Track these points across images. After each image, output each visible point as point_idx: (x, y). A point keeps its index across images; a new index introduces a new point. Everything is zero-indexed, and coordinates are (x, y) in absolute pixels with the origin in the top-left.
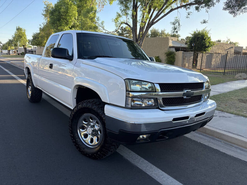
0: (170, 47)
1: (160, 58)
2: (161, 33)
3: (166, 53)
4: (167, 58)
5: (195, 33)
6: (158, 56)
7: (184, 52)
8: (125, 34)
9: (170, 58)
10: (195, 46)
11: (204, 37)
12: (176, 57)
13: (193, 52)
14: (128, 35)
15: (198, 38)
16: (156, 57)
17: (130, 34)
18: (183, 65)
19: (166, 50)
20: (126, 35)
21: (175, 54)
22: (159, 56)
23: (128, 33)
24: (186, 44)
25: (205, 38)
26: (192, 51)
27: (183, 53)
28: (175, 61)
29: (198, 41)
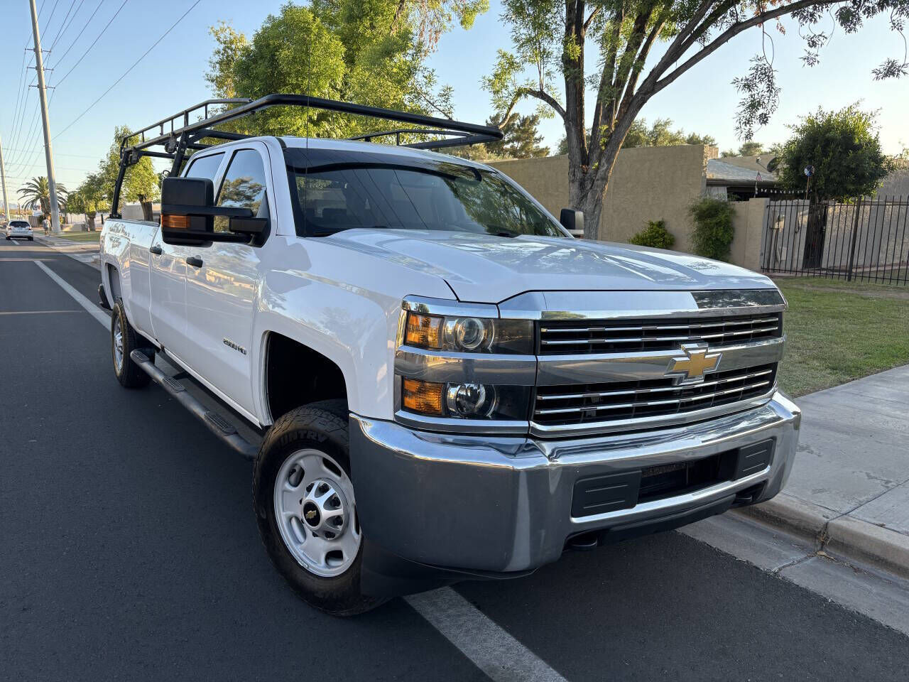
0: (712, 184)
1: (666, 227)
2: (652, 133)
3: (694, 210)
4: (699, 229)
5: (811, 122)
6: (660, 219)
7: (773, 203)
8: (508, 142)
9: (711, 229)
10: (815, 177)
11: (852, 139)
12: (737, 224)
13: (807, 202)
14: (517, 145)
15: (828, 142)
16: (652, 224)
17: (527, 143)
18: (767, 255)
19: (695, 195)
20: (511, 144)
21: (733, 212)
22: (666, 219)
23: (517, 139)
24: (770, 171)
25: (857, 141)
26: (802, 196)
27: (769, 206)
28: (732, 238)
29: (826, 156)
